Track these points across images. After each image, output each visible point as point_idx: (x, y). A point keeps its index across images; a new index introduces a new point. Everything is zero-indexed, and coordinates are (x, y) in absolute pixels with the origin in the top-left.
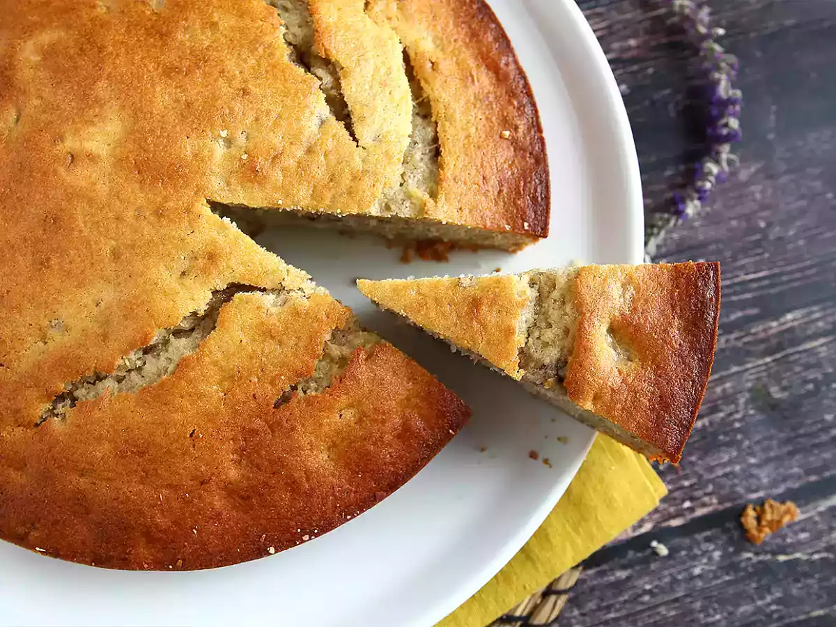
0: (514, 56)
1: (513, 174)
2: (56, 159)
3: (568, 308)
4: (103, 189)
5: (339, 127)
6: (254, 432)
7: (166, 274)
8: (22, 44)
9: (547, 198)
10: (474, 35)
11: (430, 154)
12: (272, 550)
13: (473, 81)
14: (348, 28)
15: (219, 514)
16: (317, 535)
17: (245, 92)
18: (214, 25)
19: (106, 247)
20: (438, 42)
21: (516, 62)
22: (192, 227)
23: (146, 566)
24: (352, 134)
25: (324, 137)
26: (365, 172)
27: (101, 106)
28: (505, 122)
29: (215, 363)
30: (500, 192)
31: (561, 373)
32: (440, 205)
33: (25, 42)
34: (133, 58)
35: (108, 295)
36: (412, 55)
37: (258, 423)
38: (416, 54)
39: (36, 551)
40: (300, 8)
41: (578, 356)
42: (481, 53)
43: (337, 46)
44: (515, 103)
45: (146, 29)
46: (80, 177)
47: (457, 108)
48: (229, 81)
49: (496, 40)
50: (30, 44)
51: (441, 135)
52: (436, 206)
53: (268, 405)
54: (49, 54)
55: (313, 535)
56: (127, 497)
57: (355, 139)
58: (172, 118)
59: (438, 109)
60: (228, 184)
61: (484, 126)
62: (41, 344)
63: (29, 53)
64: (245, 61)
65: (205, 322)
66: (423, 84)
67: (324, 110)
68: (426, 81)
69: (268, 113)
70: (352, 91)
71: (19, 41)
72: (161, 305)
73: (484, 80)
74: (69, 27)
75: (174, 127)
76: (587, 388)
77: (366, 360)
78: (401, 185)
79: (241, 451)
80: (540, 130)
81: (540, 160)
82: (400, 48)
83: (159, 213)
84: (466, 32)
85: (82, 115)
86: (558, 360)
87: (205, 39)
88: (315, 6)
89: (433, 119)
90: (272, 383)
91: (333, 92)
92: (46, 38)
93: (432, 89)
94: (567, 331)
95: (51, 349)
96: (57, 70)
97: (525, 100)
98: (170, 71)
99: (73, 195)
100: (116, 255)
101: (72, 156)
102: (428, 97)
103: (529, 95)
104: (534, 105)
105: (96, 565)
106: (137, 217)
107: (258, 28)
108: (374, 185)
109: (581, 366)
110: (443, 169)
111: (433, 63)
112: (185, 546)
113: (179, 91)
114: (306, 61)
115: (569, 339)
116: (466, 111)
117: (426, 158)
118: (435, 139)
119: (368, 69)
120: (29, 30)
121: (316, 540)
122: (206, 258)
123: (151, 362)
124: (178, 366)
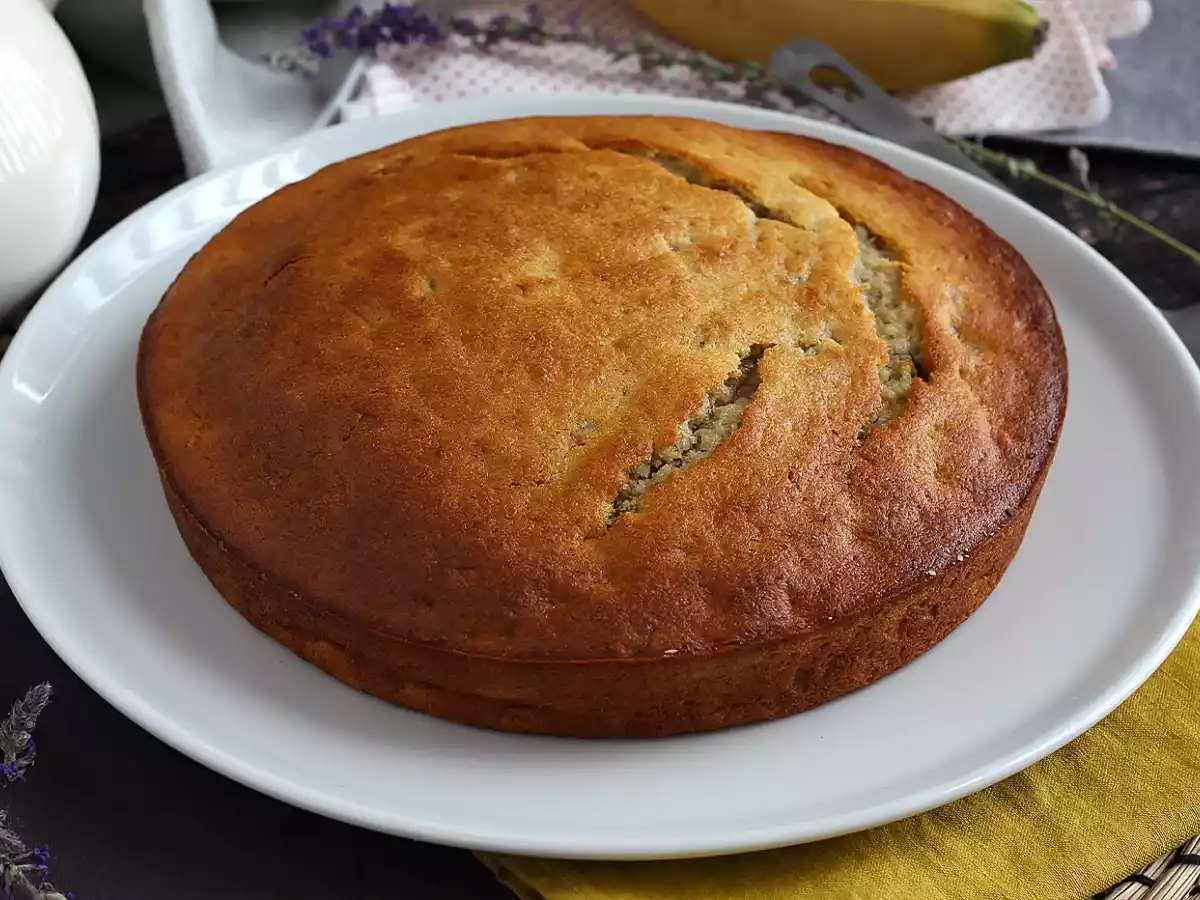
2: (506, 291)
3: (904, 306)
4: (573, 300)
5: (773, 222)
7: (685, 348)
19: (606, 342)
22: (687, 307)
24: (794, 224)
25: (768, 229)
26: (828, 243)
27: (527, 245)
35: (630, 381)
43: (729, 170)
46: (542, 296)
51: (876, 232)
52: (912, 263)
53: (852, 438)
54: (433, 231)
57: (798, 226)
60: (699, 271)
62: (579, 447)
63: (405, 240)
64: (647, 190)
70: (771, 197)
72: (695, 369)
79: (847, 488)
87: (592, 185)
94: (910, 326)
95: (593, 446)
100: (620, 346)
101: (521, 287)
107: (640, 169)
115: (915, 329)
118: (870, 234)
122: (715, 328)
123: (706, 434)
124: (743, 422)
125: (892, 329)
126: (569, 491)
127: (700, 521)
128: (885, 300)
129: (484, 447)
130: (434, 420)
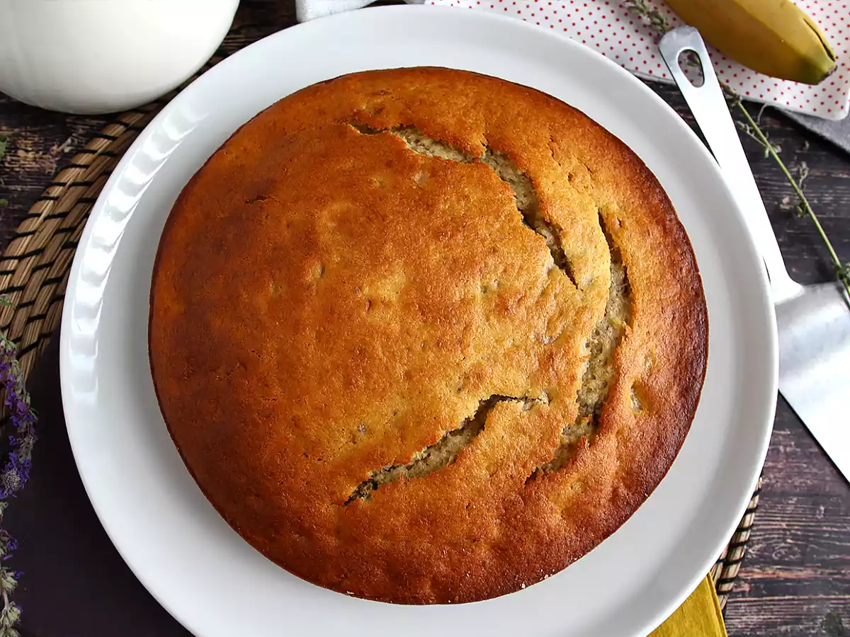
0: (674, 213)
1: (681, 304)
2: (359, 304)
3: (609, 369)
4: (396, 327)
5: (561, 274)
6: (513, 503)
7: (447, 390)
8: (319, 212)
9: (706, 322)
10: (645, 197)
11: (622, 291)
12: (523, 586)
13: (649, 234)
14: (562, 197)
15: (484, 563)
16: (554, 573)
17: (495, 250)
18: (466, 197)
19: (400, 370)
20: (621, 204)
21: (676, 218)
22: (464, 355)
23: (431, 602)
24: (573, 280)
25: (554, 282)
26: (584, 308)
27: (390, 264)
28: (673, 264)
29: (485, 454)
30: (674, 318)
31: (597, 412)
32: (635, 330)
33: (320, 211)
34: (410, 224)
35: (401, 406)
36: (604, 215)
37: (513, 496)
38: (608, 214)
39: (348, 594)
40: (523, 181)
41: (612, 401)
42: (651, 212)
43: (556, 213)
44: (679, 251)
45: (415, 201)
46: (378, 317)
47: (640, 254)
48: (483, 241)
49: (661, 201)
50: (325, 213)
51: (630, 278)
52: (633, 331)
53: (521, 482)
54: (343, 221)
55: (550, 573)
56: (419, 553)
57: (574, 283)
58: (444, 271)
59: (627, 258)
60: (488, 319)
61: (659, 269)
62: (351, 444)
63: (325, 220)
64: (492, 226)
65: (477, 424)
66: (614, 237)
67: (549, 261)
68: (616, 235)
69: (513, 265)
70: (571, 246)
71: (316, 210)
72: (445, 412)
73: (656, 232)
74: (355, 200)
75: (446, 278)
76: (615, 425)
77: (590, 447)
78: (605, 315)
79: (501, 517)
80: (697, 270)
81: (699, 293)
82: (597, 211)
83: (439, 344)
84: (640, 196)
85: (375, 271)
86: (596, 403)
87: (461, 208)
88: (537, 181)
89: (624, 265)
90: (524, 467)
91: (555, 247)
92: (337, 207)
93: (621, 241)
94: (605, 384)
95: (360, 447)
96: (351, 234)
97: (685, 248)
98: (437, 234)
99: (372, 331)
100: (408, 376)
101: (370, 302)
102: (619, 248)
103: (688, 243)
104: (692, 251)
105: (393, 603)
106: (424, 348)
107: (499, 200)
108: (591, 318)
109: (613, 409)
110: (634, 303)
111: (620, 221)
112: (460, 586)
113: (446, 250)
114: (529, 222)
115: (607, 389)
116: (645, 259)
117: (620, 294)
118: (626, 280)
119: (579, 229)
120: (322, 202)
121: (553, 577)
122: (475, 377)
123: (434, 454)
124: (458, 457)
125: (593, 384)
126: (333, 474)
127: (399, 522)
128: (601, 357)
129: (296, 424)
130: (277, 391)
